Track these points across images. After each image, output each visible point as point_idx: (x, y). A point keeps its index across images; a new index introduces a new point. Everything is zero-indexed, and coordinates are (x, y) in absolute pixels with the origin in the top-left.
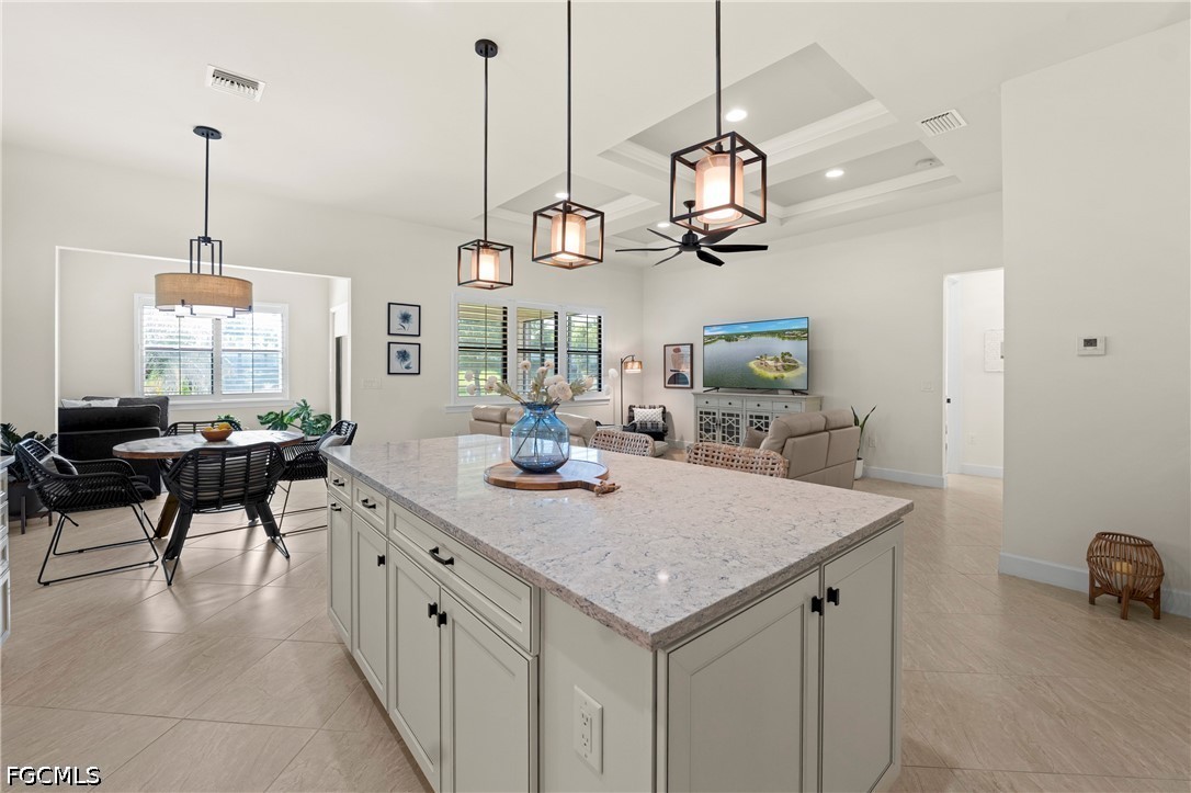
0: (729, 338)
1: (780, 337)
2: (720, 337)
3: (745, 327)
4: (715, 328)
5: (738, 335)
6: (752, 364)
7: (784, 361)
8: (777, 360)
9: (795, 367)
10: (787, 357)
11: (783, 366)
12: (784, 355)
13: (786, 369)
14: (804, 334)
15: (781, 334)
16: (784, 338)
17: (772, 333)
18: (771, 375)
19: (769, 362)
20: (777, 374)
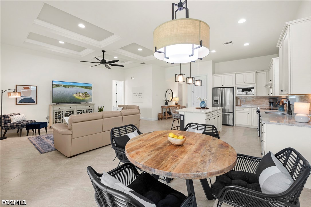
0: (65, 86)
1: (84, 88)
2: (61, 86)
3: (72, 84)
4: (59, 82)
5: (69, 86)
6: (75, 95)
7: (86, 95)
8: (83, 94)
9: (88, 96)
10: (86, 93)
11: (85, 96)
12: (85, 93)
13: (86, 97)
14: (90, 88)
15: (84, 87)
16: (85, 88)
17: (82, 87)
18: (81, 98)
19: (81, 95)
20: (83, 98)
